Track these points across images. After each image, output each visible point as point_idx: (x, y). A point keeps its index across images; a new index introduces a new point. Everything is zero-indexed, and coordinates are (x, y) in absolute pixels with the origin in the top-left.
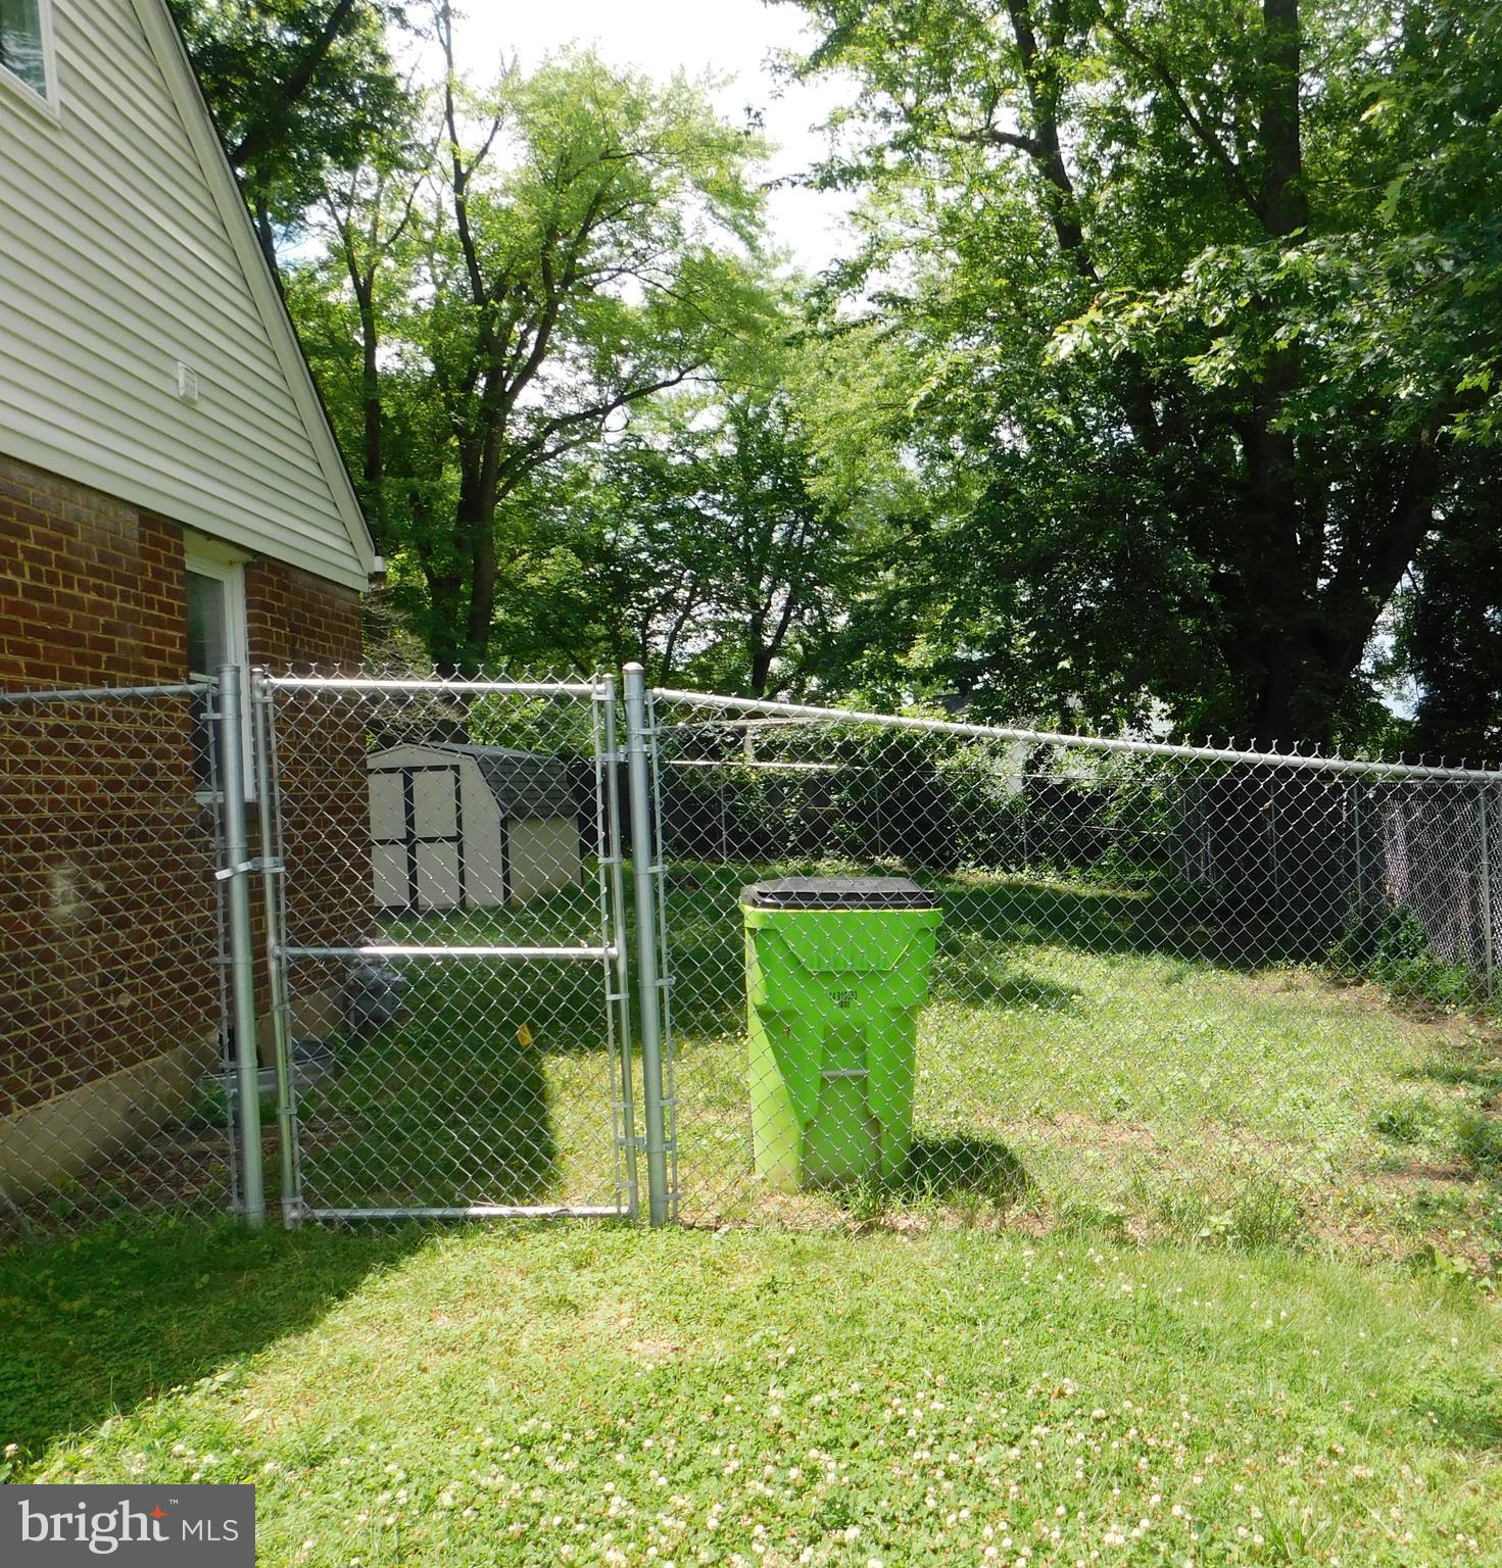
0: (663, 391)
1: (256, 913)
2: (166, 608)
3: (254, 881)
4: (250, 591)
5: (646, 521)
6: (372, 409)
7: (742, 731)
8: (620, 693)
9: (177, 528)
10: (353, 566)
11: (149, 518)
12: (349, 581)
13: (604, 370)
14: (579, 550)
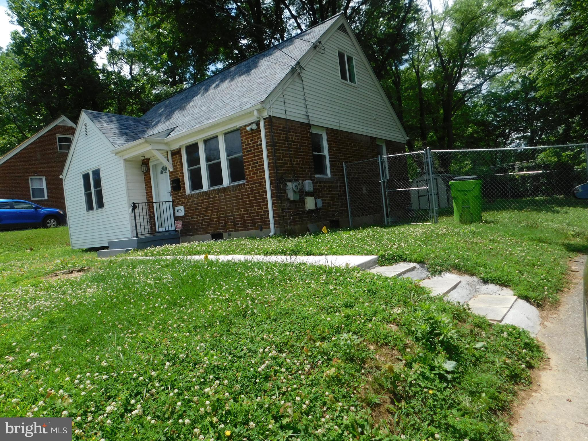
0: (498, 75)
1: (384, 185)
2: (374, 150)
3: (384, 182)
4: (386, 146)
5: (494, 113)
6: (421, 100)
7: (514, 165)
8: (426, 151)
9: (375, 138)
10: (403, 139)
11: (371, 138)
12: (403, 142)
13: (481, 74)
14: (476, 124)
